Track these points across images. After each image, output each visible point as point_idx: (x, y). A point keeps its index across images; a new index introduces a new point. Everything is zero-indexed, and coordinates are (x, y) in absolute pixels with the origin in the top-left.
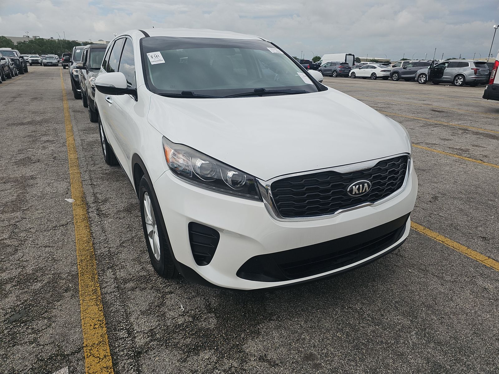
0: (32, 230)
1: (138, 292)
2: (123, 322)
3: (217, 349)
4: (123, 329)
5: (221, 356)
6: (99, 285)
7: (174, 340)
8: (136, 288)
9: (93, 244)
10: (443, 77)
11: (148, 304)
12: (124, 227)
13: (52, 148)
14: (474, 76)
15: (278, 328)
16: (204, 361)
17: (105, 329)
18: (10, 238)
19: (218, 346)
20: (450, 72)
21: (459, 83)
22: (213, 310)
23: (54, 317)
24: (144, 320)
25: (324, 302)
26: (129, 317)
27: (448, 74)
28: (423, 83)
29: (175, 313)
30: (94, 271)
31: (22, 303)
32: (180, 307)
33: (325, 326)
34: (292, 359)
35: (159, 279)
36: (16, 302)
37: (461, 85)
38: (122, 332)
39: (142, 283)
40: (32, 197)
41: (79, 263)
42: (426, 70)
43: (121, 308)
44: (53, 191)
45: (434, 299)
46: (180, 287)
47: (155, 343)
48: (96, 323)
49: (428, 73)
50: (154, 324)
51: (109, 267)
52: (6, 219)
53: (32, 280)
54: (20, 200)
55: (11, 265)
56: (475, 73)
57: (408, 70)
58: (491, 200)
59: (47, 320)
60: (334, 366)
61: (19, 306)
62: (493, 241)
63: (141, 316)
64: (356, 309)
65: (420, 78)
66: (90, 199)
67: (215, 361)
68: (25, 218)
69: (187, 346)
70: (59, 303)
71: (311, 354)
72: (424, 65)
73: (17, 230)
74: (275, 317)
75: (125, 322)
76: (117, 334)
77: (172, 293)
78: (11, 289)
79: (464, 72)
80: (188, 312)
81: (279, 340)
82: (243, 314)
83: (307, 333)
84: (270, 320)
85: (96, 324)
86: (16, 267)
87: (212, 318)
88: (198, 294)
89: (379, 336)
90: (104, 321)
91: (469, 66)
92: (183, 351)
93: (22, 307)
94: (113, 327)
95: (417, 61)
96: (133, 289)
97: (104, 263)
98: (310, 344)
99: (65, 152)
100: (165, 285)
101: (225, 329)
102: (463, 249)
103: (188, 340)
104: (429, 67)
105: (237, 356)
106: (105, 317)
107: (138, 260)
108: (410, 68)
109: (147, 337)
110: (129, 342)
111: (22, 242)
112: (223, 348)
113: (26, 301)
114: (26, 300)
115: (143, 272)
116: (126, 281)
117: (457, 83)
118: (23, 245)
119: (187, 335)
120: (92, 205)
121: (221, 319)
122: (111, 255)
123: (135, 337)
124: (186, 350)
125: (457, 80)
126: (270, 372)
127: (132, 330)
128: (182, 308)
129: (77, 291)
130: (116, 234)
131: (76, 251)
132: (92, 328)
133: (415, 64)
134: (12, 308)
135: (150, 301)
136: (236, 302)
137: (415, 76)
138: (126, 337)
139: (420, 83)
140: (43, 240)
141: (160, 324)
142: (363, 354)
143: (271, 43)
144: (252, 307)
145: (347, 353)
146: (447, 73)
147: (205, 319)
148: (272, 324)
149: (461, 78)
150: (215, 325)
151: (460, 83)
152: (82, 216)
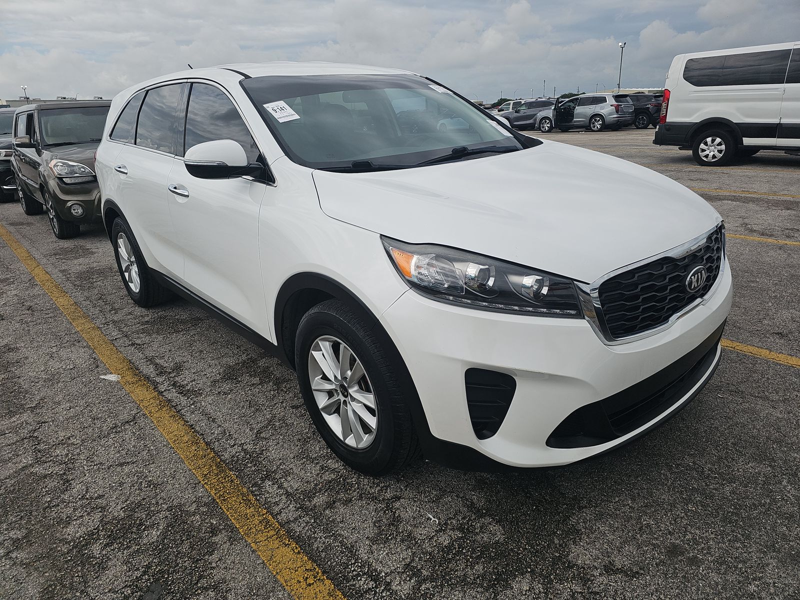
0: (72, 440)
1: (341, 509)
2: (350, 563)
3: (532, 571)
4: (358, 575)
5: (546, 580)
6: (266, 511)
7: (456, 573)
8: (334, 502)
9: (207, 444)
10: (575, 120)
11: (372, 525)
12: (243, 406)
13: (14, 292)
14: (615, 116)
15: (600, 517)
16: (526, 594)
17: (328, 582)
18: (38, 461)
19: (531, 565)
20: (582, 112)
21: (597, 127)
22: (484, 511)
23: (222, 583)
24: (384, 551)
25: (638, 465)
26: (356, 552)
27: (580, 115)
28: (548, 132)
29: (427, 529)
30: (240, 488)
31: (145, 573)
32: (429, 519)
33: (664, 499)
34: (653, 559)
35: (362, 480)
36: (130, 573)
37: (600, 130)
38: (361, 579)
39: (338, 493)
40: (32, 382)
41: (203, 480)
42: (549, 112)
43: (331, 541)
44: (68, 367)
45: (778, 429)
46: (406, 486)
47: (428, 584)
48: (306, 575)
49: (553, 115)
50: (407, 554)
51: (262, 477)
52: (7, 429)
53: (135, 528)
54: (12, 392)
55: (75, 510)
56: (617, 112)
57: (521, 114)
58: (753, 282)
59: (212, 592)
60: (717, 555)
61: (142, 579)
62: (794, 337)
63: (374, 547)
64: (689, 465)
65: (543, 124)
66: (150, 370)
67: (542, 590)
68: (45, 422)
69: (483, 576)
70: (215, 556)
71: (675, 546)
72: (545, 104)
73: (42, 446)
74: (584, 503)
75: (355, 563)
76: (354, 585)
77: (399, 499)
78: (104, 552)
79: (602, 111)
80: (446, 524)
81: (613, 535)
82: (534, 507)
83: (646, 515)
84: (581, 508)
85: (307, 578)
86: (86, 511)
87: (490, 524)
88: (443, 492)
89: (744, 497)
90: (317, 570)
91: (608, 102)
92: (482, 587)
93: (149, 579)
94: (340, 575)
95: (534, 100)
96: (330, 505)
97: (249, 473)
98: (661, 530)
99: (44, 295)
100: (379, 488)
101: (523, 538)
102: (764, 353)
103: (479, 568)
104: (553, 108)
105: (569, 575)
106: (315, 561)
107: (304, 456)
108: (524, 111)
109: (408, 579)
110: (384, 594)
111: (69, 464)
112: (540, 567)
113: (148, 567)
114: (147, 565)
115: (327, 473)
116: (309, 495)
117: (594, 127)
118: (74, 469)
119: (471, 560)
120: (159, 380)
121: (506, 523)
122: (254, 458)
123: (389, 584)
124: (485, 585)
125: (593, 124)
126: (635, 587)
127: (377, 573)
128: (433, 519)
129: (232, 529)
130: (236, 421)
131: (183, 462)
132: (303, 585)
133: (530, 105)
134: (130, 586)
135: (373, 519)
136: (511, 492)
137: (533, 122)
138: (374, 586)
139: (543, 132)
140: (107, 453)
141: (414, 552)
142: (741, 527)
143: (426, 78)
144: (541, 494)
145: (720, 531)
146: (578, 114)
147: (481, 527)
148: (588, 514)
149: (599, 120)
150: (504, 535)
151: (599, 127)
152: (152, 401)
